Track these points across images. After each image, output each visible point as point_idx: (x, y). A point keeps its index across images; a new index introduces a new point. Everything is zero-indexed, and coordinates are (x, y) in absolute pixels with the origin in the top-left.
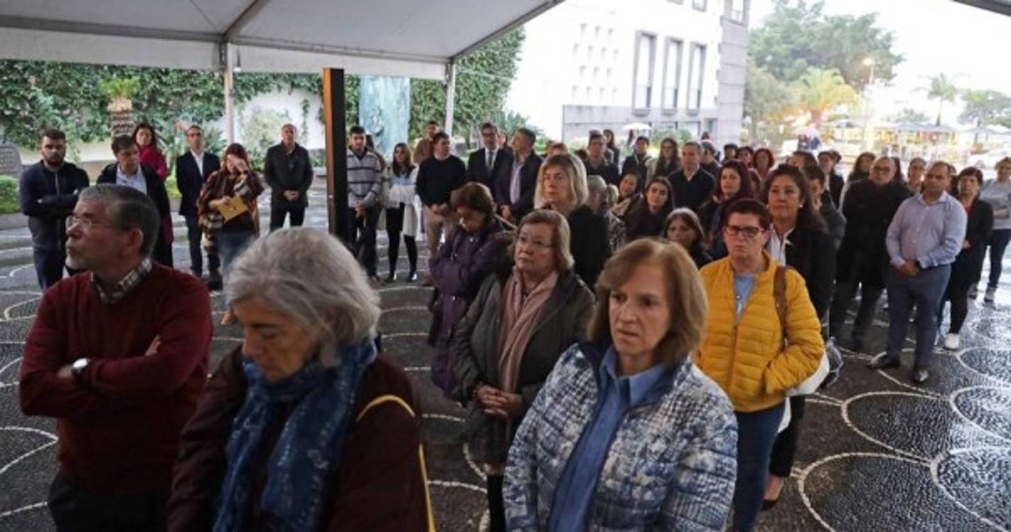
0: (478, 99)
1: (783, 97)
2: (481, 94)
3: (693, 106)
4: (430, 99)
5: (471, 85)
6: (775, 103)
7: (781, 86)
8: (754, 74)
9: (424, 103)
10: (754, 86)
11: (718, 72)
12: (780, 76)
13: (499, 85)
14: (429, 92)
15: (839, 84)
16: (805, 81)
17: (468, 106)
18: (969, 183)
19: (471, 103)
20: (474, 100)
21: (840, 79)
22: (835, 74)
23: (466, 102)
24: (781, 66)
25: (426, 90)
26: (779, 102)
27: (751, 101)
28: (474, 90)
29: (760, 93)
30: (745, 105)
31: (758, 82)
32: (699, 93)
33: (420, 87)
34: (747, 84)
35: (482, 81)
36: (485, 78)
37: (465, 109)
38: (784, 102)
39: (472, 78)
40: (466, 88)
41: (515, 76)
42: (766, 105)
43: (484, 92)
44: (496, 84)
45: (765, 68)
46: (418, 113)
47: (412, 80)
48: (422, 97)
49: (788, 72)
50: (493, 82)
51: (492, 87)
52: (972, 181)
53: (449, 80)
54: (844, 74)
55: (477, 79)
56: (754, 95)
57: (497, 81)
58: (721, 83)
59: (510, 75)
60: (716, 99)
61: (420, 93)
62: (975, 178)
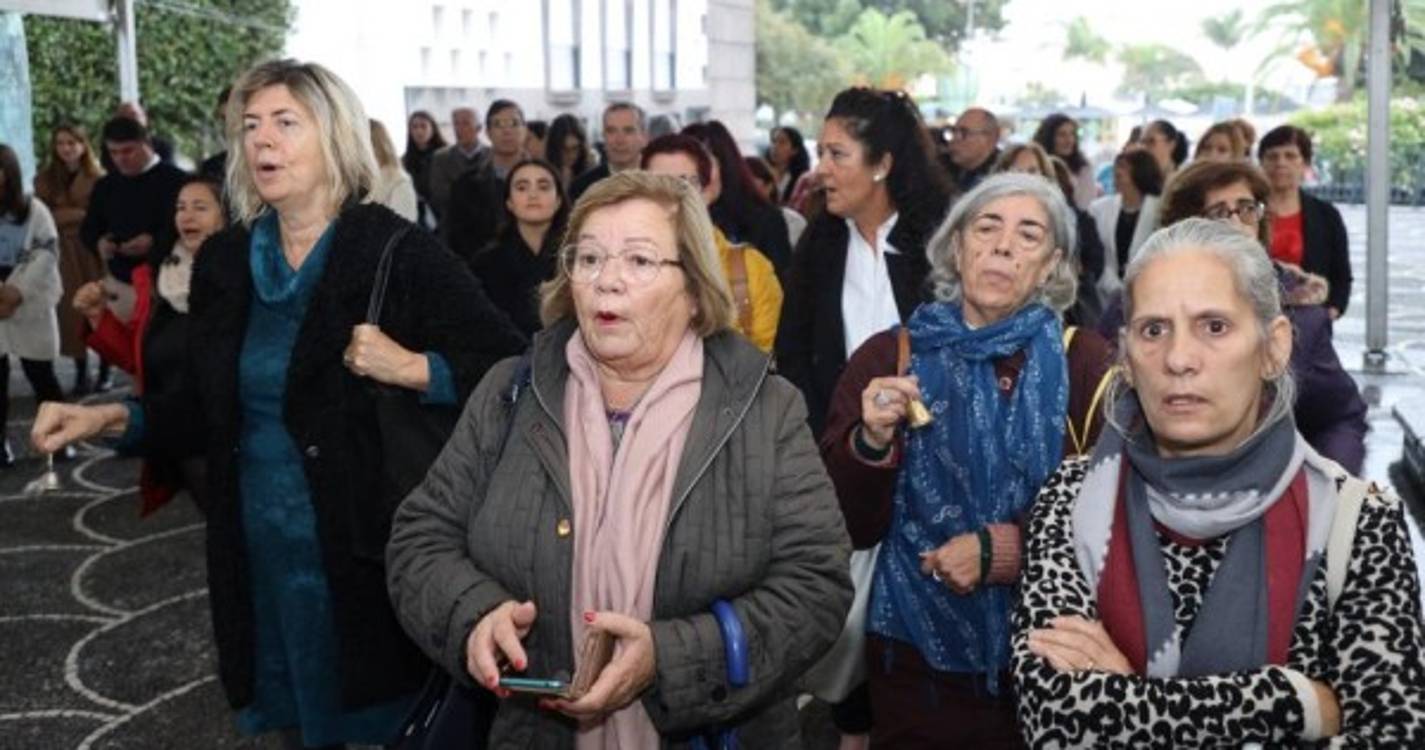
0: (212, 74)
1: (824, 65)
2: (220, 63)
3: (662, 84)
4: (97, 74)
5: (192, 45)
6: (811, 78)
7: (819, 45)
8: (769, 26)
9: (82, 83)
10: (770, 47)
11: (704, 19)
12: (815, 28)
13: (259, 46)
14: (90, 57)
15: (916, 39)
16: (859, 37)
17: (192, 90)
18: (1283, 161)
19: (199, 85)
20: (204, 76)
21: (919, 30)
22: (909, 22)
23: (188, 81)
24: (817, 11)
25: (84, 53)
26: (817, 75)
27: (770, 74)
28: (202, 56)
29: (783, 59)
30: (758, 83)
31: (778, 39)
32: (672, 58)
33: (69, 47)
34: (757, 45)
35: (220, 35)
36: (224, 28)
37: (186, 96)
38: (826, 73)
39: (195, 29)
40: (181, 50)
41: (294, 25)
42: (794, 80)
43: (225, 58)
44: (252, 42)
45: (788, 13)
46: (70, 106)
47: (29, 19)
48: (75, 69)
49: (827, 21)
50: (243, 39)
51: (242, 49)
52: (1289, 156)
53: (119, 23)
54: (922, 20)
55: (205, 30)
56: (774, 64)
57: (253, 32)
58: (713, 41)
59: (282, 23)
60: (705, 70)
61: (68, 59)
62: (1295, 149)
